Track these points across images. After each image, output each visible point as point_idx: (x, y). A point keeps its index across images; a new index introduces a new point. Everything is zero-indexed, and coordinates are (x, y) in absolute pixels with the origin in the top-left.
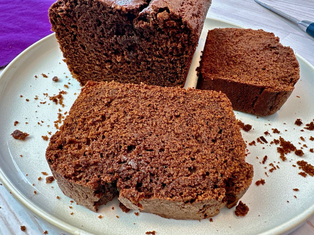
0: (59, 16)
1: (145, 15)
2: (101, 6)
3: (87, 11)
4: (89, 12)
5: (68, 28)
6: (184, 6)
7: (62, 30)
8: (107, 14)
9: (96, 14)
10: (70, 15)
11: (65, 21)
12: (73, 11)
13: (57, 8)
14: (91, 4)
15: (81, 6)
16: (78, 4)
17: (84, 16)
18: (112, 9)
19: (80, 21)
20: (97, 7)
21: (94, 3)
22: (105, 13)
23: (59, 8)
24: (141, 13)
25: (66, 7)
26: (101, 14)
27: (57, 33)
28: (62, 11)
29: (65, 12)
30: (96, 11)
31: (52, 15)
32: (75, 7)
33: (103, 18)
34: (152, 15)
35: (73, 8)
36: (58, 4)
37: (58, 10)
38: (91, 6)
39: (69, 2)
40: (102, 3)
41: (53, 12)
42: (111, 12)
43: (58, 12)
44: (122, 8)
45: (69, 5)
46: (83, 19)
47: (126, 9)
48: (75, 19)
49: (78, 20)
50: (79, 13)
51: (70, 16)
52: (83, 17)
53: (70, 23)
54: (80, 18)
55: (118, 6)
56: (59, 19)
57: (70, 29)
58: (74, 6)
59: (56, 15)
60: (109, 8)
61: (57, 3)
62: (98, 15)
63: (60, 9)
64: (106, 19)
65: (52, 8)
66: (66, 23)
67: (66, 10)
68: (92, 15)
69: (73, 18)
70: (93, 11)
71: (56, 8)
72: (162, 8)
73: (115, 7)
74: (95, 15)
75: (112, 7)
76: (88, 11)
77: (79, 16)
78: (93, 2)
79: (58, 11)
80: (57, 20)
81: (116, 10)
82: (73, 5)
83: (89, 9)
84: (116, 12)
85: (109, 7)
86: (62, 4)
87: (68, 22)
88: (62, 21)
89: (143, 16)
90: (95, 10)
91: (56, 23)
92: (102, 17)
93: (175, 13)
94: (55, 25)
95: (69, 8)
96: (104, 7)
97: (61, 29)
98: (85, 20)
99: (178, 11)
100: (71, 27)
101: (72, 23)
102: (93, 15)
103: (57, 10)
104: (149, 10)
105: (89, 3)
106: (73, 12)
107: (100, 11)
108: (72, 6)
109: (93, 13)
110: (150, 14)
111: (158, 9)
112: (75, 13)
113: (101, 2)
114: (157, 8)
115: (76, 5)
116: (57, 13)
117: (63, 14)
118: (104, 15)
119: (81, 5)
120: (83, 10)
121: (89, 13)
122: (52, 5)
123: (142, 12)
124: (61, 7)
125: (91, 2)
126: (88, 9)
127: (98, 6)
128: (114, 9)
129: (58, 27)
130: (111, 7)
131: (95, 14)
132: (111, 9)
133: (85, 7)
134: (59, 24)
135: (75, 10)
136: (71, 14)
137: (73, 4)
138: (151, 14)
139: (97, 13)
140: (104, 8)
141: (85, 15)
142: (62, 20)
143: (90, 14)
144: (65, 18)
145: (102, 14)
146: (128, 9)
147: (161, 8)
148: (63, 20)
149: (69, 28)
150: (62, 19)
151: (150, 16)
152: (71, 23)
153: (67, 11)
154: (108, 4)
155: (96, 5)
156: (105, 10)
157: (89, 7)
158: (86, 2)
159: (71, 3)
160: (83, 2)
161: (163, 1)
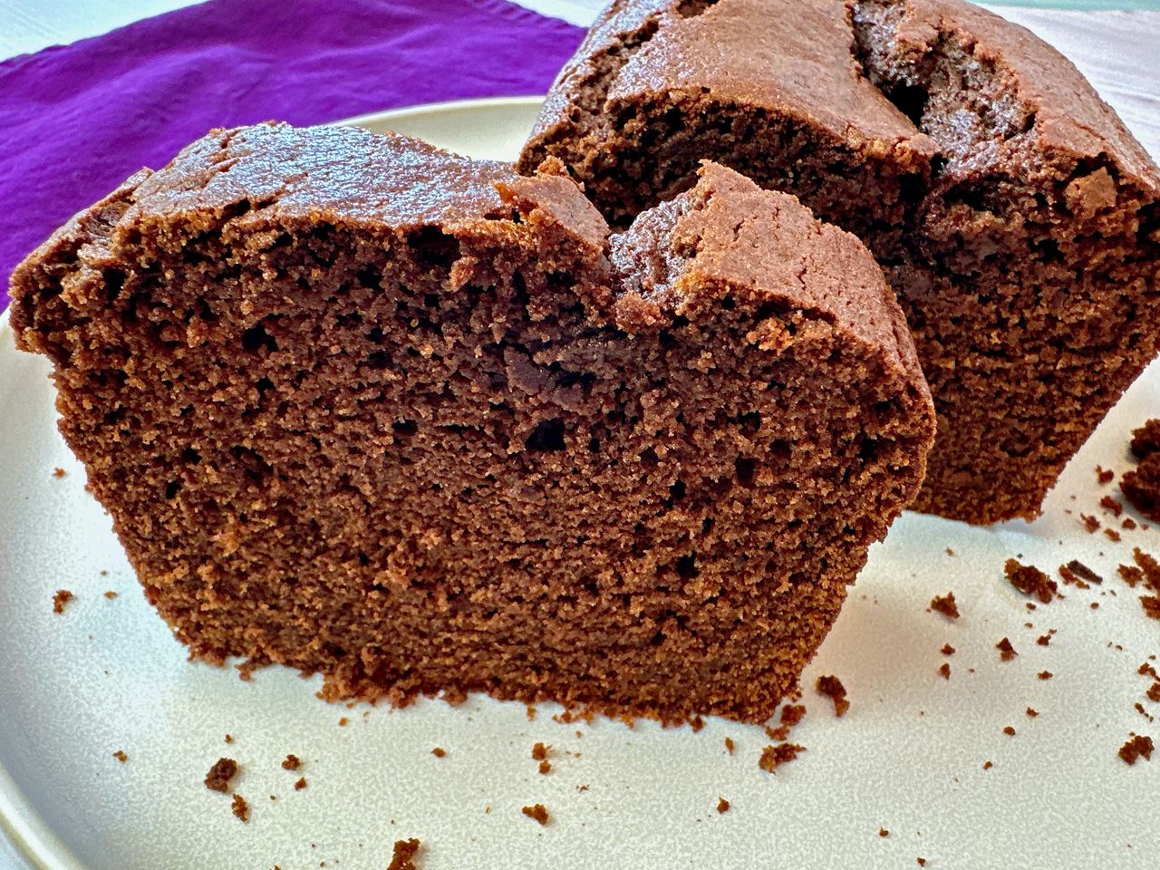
1: (988, 183)
2: (800, 141)
8: (811, 174)
9: (762, 173)
10: (626, 173)
12: (647, 154)
13: (573, 141)
14: (750, 129)
15: (696, 136)
16: (684, 128)
18: (845, 156)
20: (775, 142)
21: (765, 126)
22: (808, 170)
23: (579, 139)
25: (618, 141)
26: (786, 174)
29: (608, 161)
30: (766, 158)
32: (665, 139)
34: (1040, 187)
35: (652, 144)
38: (748, 137)
39: (642, 120)
40: (807, 126)
42: (836, 168)
44: (893, 150)
45: (641, 129)
47: (914, 154)
55: (877, 143)
58: (662, 135)
60: (835, 148)
63: (586, 145)
65: (547, 142)
67: (615, 150)
69: (636, 183)
70: (746, 161)
71: (568, 140)
73: (863, 146)
75: (852, 144)
78: (761, 120)
79: (575, 153)
81: (864, 160)
82: (655, 131)
83: (732, 152)
84: (862, 164)
85: (837, 145)
90: (759, 156)
95: (636, 143)
96: (809, 144)
103: (573, 148)
105: (738, 127)
106: (644, 159)
107: (785, 162)
108: (649, 138)
109: (747, 166)
110: (1025, 180)
111: (1076, 164)
112: (655, 165)
113: (803, 121)
114: (1073, 159)
115: (670, 134)
116: (568, 160)
118: (795, 175)
119: (701, 131)
124: (592, 138)
125: (752, 123)
127: (781, 140)
128: (856, 155)
130: (845, 145)
132: (846, 152)
135: (661, 154)
136: (635, 169)
137: (659, 127)
138: (1035, 180)
140: (811, 149)
145: (791, 174)
147: (1087, 157)
151: (1020, 190)
153: (622, 155)
154: (834, 133)
155: (777, 133)
156: (809, 159)
157: (737, 140)
158: (730, 120)
159: (650, 122)
160: (712, 118)
161: (1075, 124)
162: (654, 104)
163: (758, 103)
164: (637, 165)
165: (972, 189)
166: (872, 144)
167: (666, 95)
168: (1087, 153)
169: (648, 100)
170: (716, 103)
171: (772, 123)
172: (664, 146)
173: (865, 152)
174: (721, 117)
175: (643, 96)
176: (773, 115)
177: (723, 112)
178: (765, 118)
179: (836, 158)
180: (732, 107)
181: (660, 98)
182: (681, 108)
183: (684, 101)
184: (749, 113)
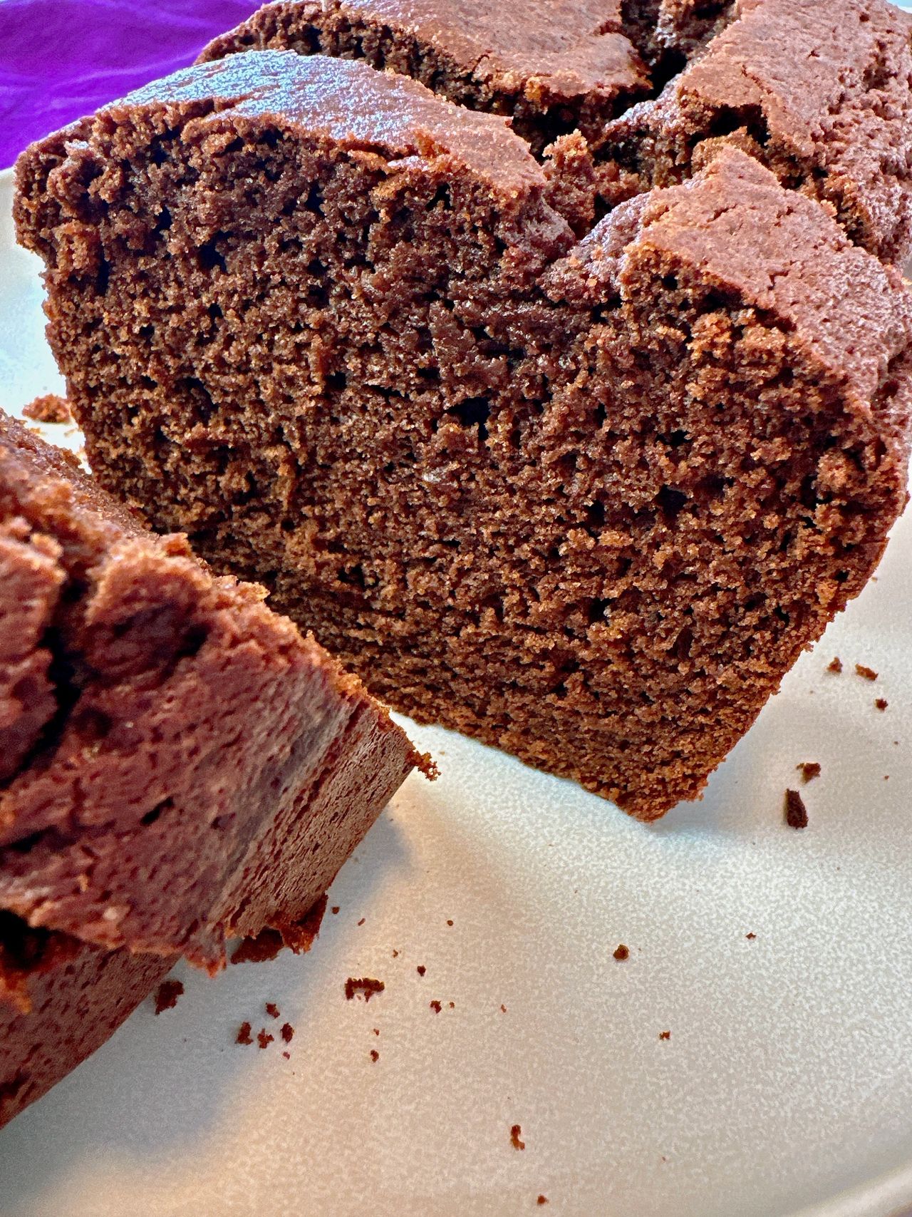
1: (635, 140)
6: (846, 116)
14: (380, 52)
16: (320, 48)
18: (473, 90)
21: (393, 48)
24: (617, 127)
34: (673, 142)
39: (281, 36)
40: (431, 50)
44: (523, 85)
47: (544, 90)
55: (506, 76)
60: (459, 79)
72: (732, 105)
73: (489, 78)
75: (479, 74)
78: (388, 42)
81: (491, 95)
84: (491, 101)
85: (463, 74)
89: (622, 139)
93: (798, 142)
96: (437, 72)
99: (813, 135)
104: (661, 112)
105: (370, 49)
110: (663, 133)
111: (710, 114)
113: (427, 45)
114: (707, 108)
119: (335, 53)
123: (623, 119)
125: (380, 44)
128: (483, 88)
130: (470, 75)
132: (473, 84)
138: (668, 133)
140: (438, 79)
146: (554, 90)
147: (725, 107)
151: (659, 146)
154: (459, 60)
155: (405, 57)
158: (360, 41)
159: (290, 40)
161: (744, 72)
162: (287, 22)
163: (383, 21)
165: (622, 144)
166: (500, 77)
167: (301, 8)
168: (726, 101)
169: (284, 14)
170: (345, 20)
171: (399, 46)
173: (491, 84)
174: (352, 36)
175: (279, 9)
176: (398, 34)
177: (353, 30)
178: (391, 38)
179: (463, 91)
180: (360, 25)
181: (295, 11)
182: (314, 24)
183: (315, 16)
184: (376, 32)
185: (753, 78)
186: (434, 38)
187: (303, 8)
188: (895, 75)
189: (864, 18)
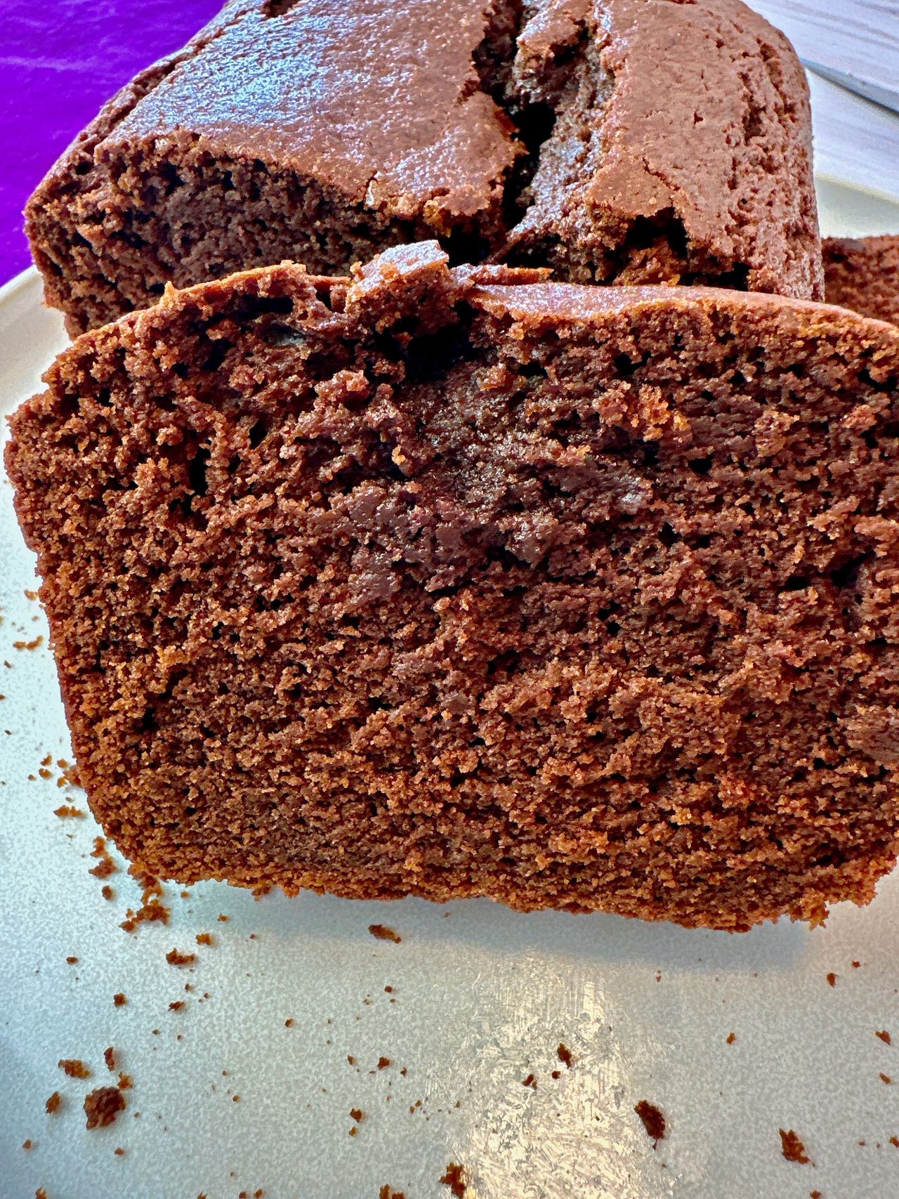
0: (79, 240)
1: (544, 245)
2: (310, 199)
3: (229, 221)
4: (239, 224)
5: (129, 296)
7: (102, 306)
8: (337, 238)
9: (283, 238)
10: (138, 237)
11: (115, 264)
12: (153, 214)
13: (72, 200)
14: (254, 185)
15: (197, 194)
16: (182, 184)
17: (217, 245)
18: (366, 217)
19: (192, 268)
20: (285, 201)
21: (268, 181)
22: (330, 234)
23: (77, 198)
24: (524, 236)
25: (117, 199)
26: (307, 238)
27: (75, 315)
28: (96, 217)
29: (111, 224)
30: (281, 219)
31: (46, 233)
32: (166, 199)
33: (318, 255)
34: (590, 254)
35: (154, 202)
36: (75, 176)
37: (77, 208)
38: (255, 195)
39: (134, 175)
40: (313, 182)
41: (50, 218)
42: (362, 231)
43: (72, 219)
44: (421, 210)
45: (134, 187)
46: (210, 255)
47: (445, 213)
48: (164, 255)
49: (184, 261)
50: (185, 226)
51: (139, 244)
52: (212, 247)
53: (140, 273)
54: (194, 252)
55: (401, 200)
56: (82, 255)
57: (139, 299)
58: (162, 193)
59: (63, 232)
60: (350, 208)
61: (69, 168)
62: (288, 240)
63: (85, 206)
64: (332, 262)
65: (46, 202)
66: (121, 271)
67: (116, 210)
68: (257, 238)
69: (155, 249)
70: (262, 223)
71: (65, 198)
72: (647, 215)
73: (384, 205)
74: (272, 242)
75: (371, 202)
76: (235, 221)
77: (187, 243)
78: (262, 174)
79: (76, 215)
80: (73, 259)
81: (387, 222)
82: (152, 188)
83: (243, 212)
84: (388, 228)
85: (353, 204)
86: (94, 174)
87: (130, 270)
88: (99, 263)
89: (530, 246)
90: (273, 217)
91: (65, 272)
92: (310, 249)
93: (717, 243)
94: (62, 278)
95: (136, 202)
96: (322, 202)
97: (93, 298)
98: (219, 260)
99: (727, 228)
100: (145, 291)
101: (152, 275)
102: (264, 239)
103: (71, 208)
104: (569, 219)
105: (241, 182)
106: (153, 220)
107: (302, 224)
108: (149, 195)
109: (265, 229)
110: (577, 245)
111: (626, 226)
112: (167, 227)
113: (307, 176)
114: (622, 220)
115: (170, 191)
116: (71, 223)
117: (102, 232)
118: (321, 239)
119: (200, 188)
120: (209, 214)
121: (240, 231)
122: (42, 186)
124: (91, 197)
125: (253, 177)
126: (233, 210)
127: (290, 198)
128: (378, 216)
129: (78, 289)
130: (362, 204)
131: (272, 237)
132: (365, 212)
133: (222, 199)
134: (82, 278)
135: (169, 216)
136: (147, 232)
137: (155, 182)
138: (585, 245)
139: (286, 230)
140: (324, 209)
141: (218, 239)
142: (96, 258)
143: (247, 233)
144: (114, 253)
145: (313, 239)
146: (455, 213)
147: (640, 217)
148: (103, 258)
149: (134, 294)
150: (100, 254)
151: (574, 257)
152: (145, 272)
153: (126, 216)
154: (346, 188)
155: (283, 190)
156: (327, 220)
157: (244, 199)
158: (228, 174)
159: (144, 177)
160: (207, 172)
161: (647, 169)
162: (138, 158)
163: (252, 153)
164: (147, 227)
165: (530, 252)
166: (395, 203)
167: (151, 143)
168: (639, 212)
169: (132, 151)
170: (206, 154)
171: (276, 179)
172: (168, 205)
173: (386, 211)
174: (217, 170)
175: (125, 146)
176: (273, 168)
177: (218, 165)
178: (266, 171)
179: (356, 221)
180: (226, 159)
181: (146, 148)
182: (171, 160)
183: (172, 151)
184: (246, 166)
185: (657, 174)
186: (315, 169)
187: (153, 143)
188: (764, 109)
189: (720, 44)
